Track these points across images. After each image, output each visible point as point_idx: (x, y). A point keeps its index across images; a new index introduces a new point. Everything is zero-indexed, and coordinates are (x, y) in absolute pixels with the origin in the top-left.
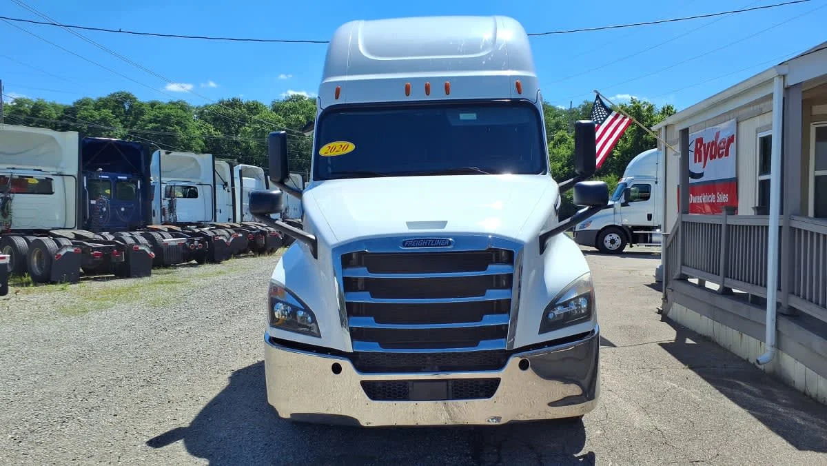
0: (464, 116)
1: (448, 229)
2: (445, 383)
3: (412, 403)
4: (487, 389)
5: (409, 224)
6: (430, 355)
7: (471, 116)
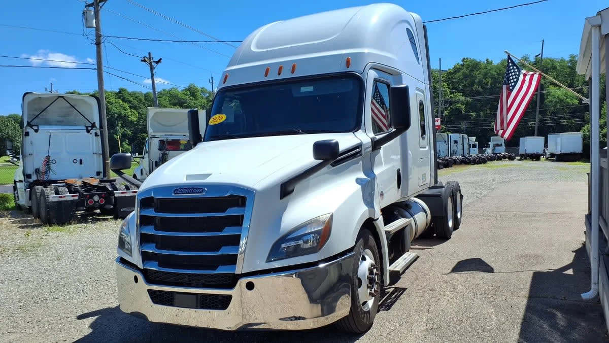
0: (304, 89)
1: (209, 180)
2: (195, 296)
3: (175, 309)
4: (223, 303)
5: (189, 176)
6: (187, 274)
7: (310, 89)
